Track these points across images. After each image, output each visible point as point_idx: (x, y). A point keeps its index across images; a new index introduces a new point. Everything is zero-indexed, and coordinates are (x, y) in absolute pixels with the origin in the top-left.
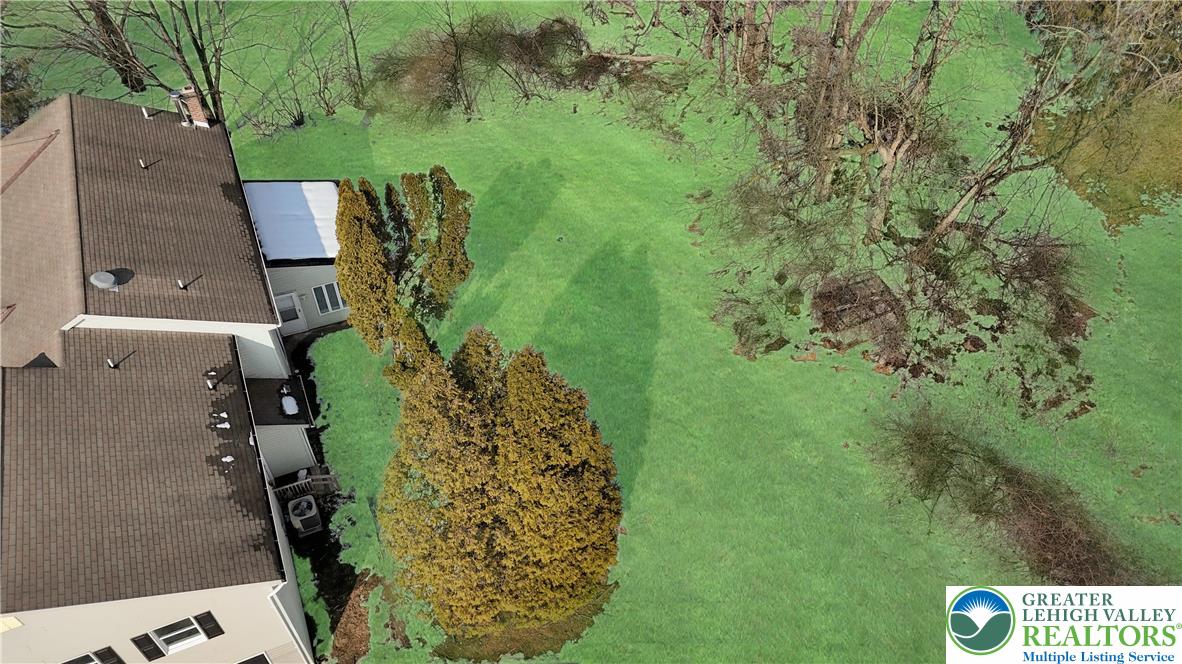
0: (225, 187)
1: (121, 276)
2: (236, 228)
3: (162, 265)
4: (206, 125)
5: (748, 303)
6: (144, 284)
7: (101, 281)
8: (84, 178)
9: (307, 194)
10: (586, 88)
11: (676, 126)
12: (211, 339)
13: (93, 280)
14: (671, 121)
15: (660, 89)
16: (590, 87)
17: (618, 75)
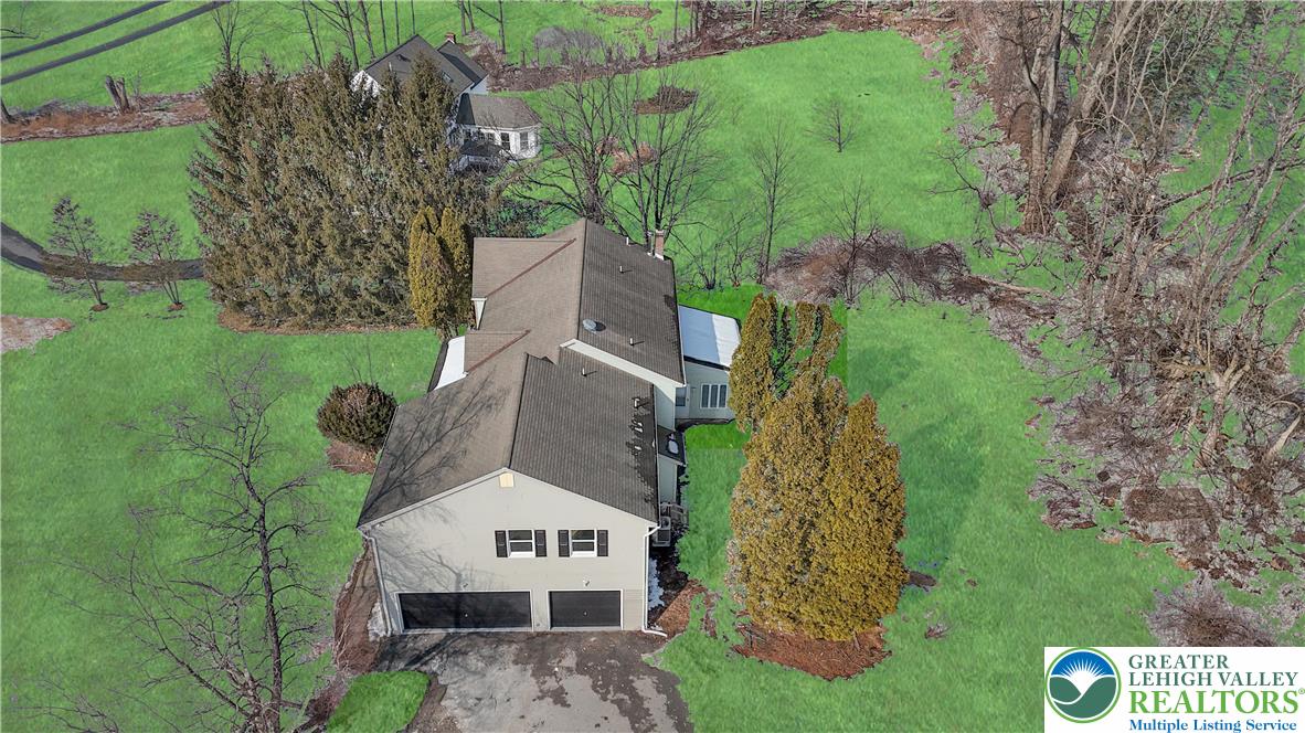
0: (666, 297)
1: (600, 327)
2: (669, 322)
3: (622, 328)
4: (662, 258)
5: (1066, 488)
6: (610, 335)
7: (589, 325)
8: (587, 268)
9: (714, 321)
10: (959, 302)
11: (1035, 344)
12: (640, 382)
13: (584, 322)
14: (1031, 339)
15: (1028, 314)
16: (963, 302)
17: (991, 299)
